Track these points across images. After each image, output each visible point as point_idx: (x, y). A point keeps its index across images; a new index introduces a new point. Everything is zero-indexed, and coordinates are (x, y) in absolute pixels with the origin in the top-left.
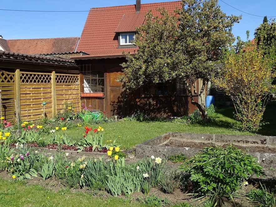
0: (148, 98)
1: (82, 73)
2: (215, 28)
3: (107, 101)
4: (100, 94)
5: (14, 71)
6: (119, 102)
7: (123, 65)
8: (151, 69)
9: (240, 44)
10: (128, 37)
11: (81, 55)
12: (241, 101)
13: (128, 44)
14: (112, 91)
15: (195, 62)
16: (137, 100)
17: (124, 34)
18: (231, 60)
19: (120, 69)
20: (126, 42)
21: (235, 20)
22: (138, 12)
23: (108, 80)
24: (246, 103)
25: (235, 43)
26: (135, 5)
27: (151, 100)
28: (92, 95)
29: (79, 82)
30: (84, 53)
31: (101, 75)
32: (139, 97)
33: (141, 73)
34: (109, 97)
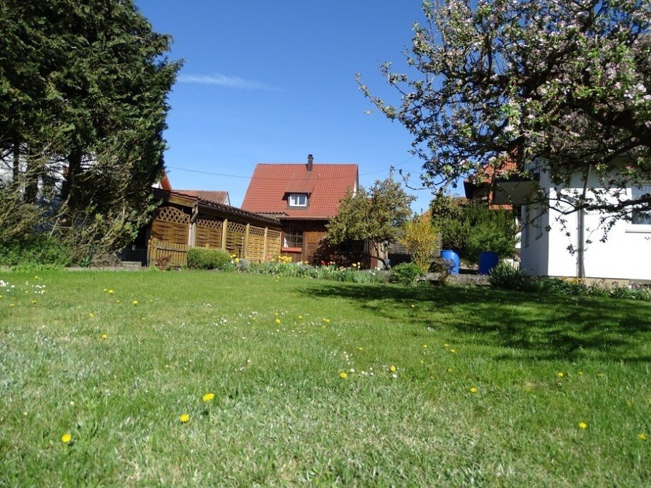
0: (340, 255)
1: (282, 230)
2: (399, 204)
3: (304, 255)
4: (299, 250)
5: (246, 224)
6: (315, 256)
7: (327, 226)
8: (352, 230)
9: (416, 216)
10: (298, 198)
11: (283, 216)
12: (416, 255)
13: (298, 205)
14: (309, 247)
15: (384, 227)
16: (331, 256)
17: (295, 194)
18: (410, 227)
19: (326, 230)
20: (296, 203)
21: (413, 198)
22: (310, 172)
23: (306, 238)
24: (419, 257)
25: (413, 216)
26: (307, 165)
27: (342, 257)
28: (288, 250)
29: (280, 238)
30: (286, 214)
31: (301, 233)
32: (333, 253)
33: (343, 232)
34: (306, 252)
